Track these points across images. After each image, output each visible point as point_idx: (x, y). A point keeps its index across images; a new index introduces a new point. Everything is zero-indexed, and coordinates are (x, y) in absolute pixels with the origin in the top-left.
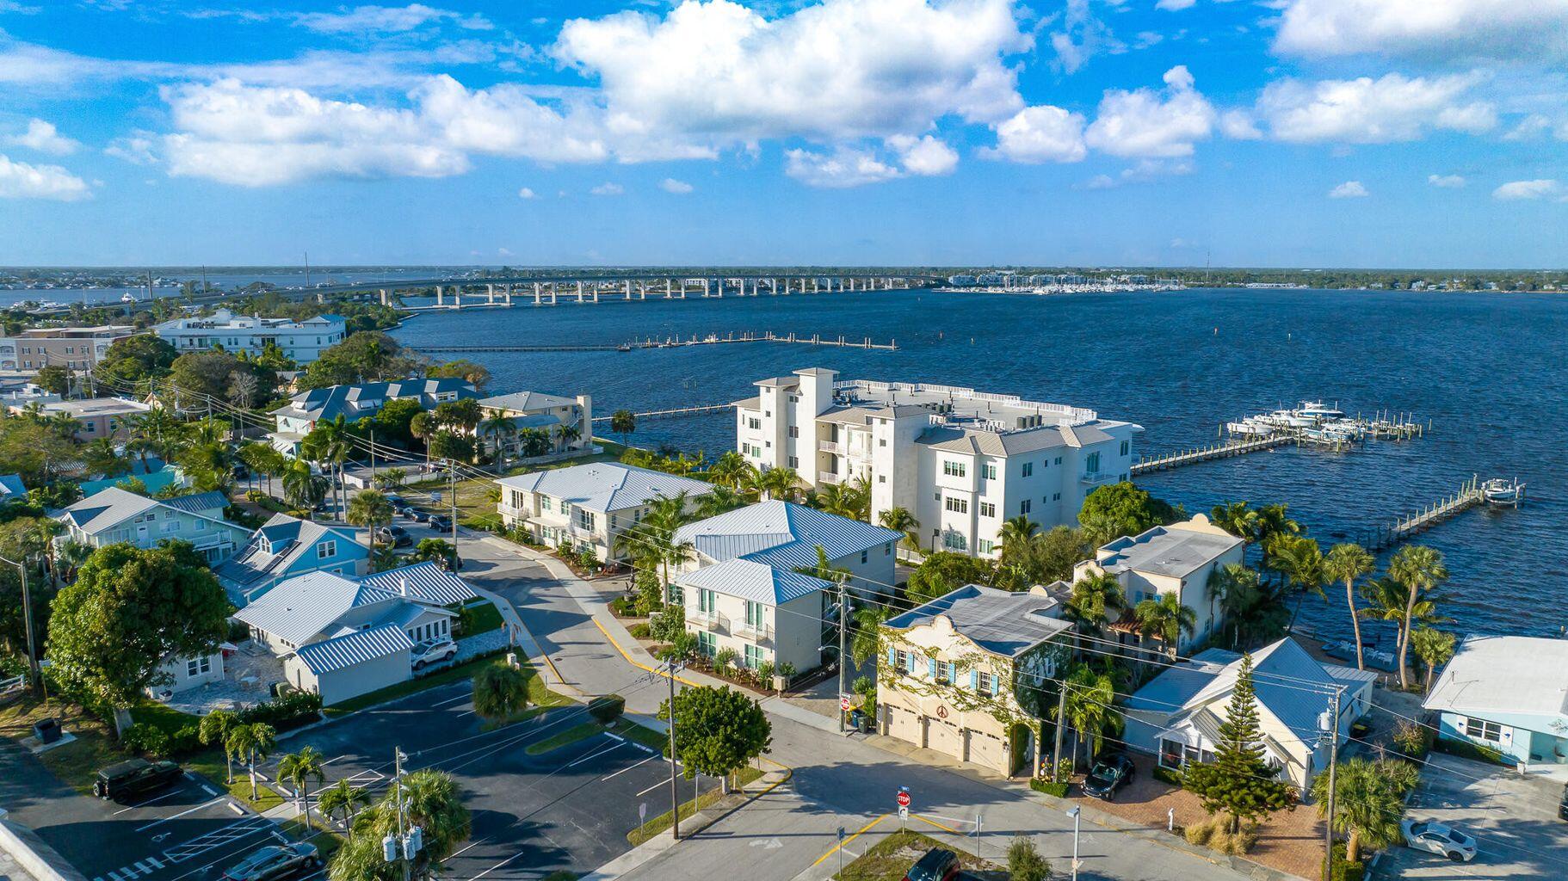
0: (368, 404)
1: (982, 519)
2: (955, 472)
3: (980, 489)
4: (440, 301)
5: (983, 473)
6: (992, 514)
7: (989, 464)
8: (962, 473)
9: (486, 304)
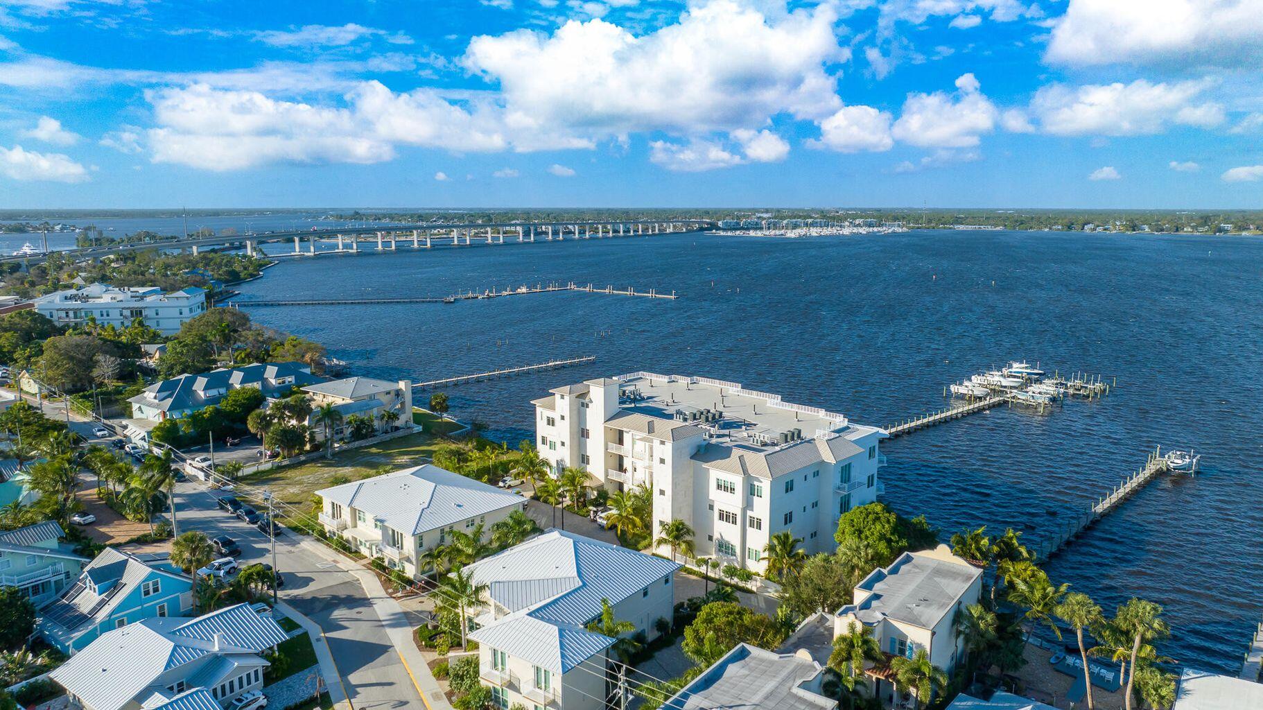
0: (213, 392)
1: (749, 530)
2: (726, 489)
3: (748, 505)
4: (297, 249)
5: (751, 491)
6: (759, 527)
7: (756, 483)
8: (732, 490)
9: (337, 251)
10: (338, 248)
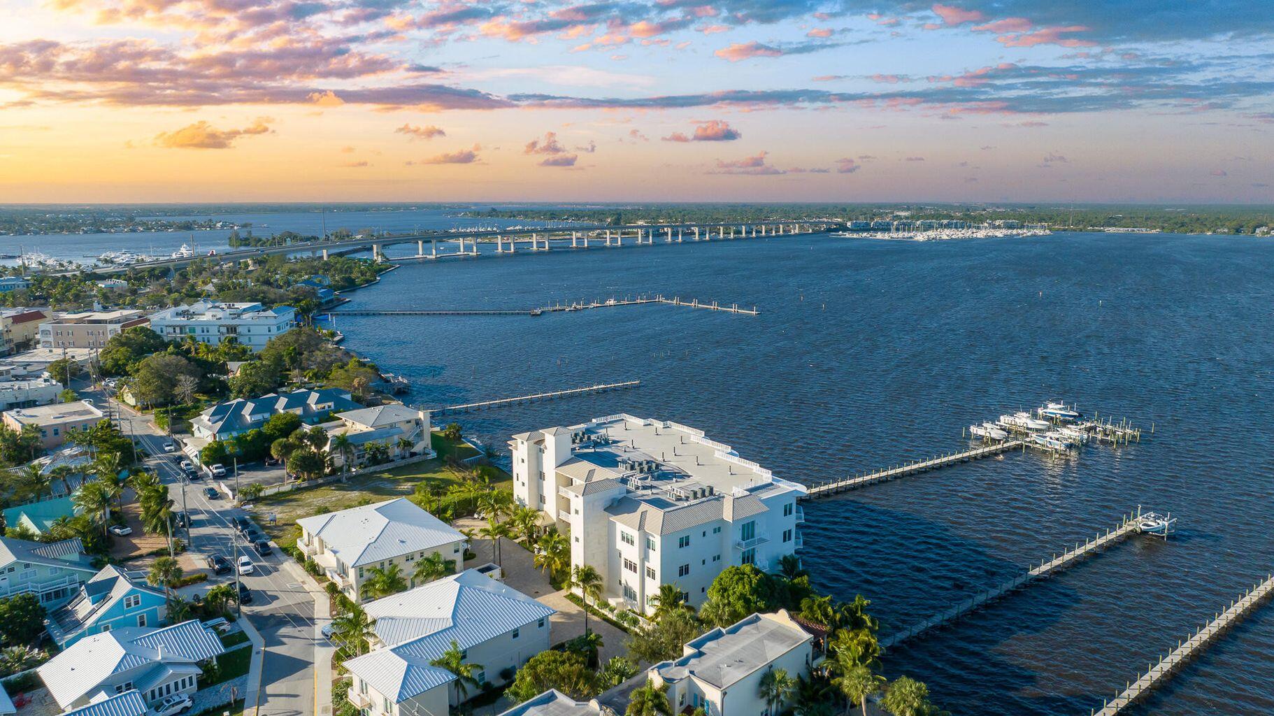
0: (259, 417)
1: (647, 579)
2: (628, 542)
3: (645, 558)
4: (421, 252)
5: (647, 545)
6: (654, 577)
7: (651, 538)
8: (632, 543)
9: (458, 253)
10: (459, 251)
